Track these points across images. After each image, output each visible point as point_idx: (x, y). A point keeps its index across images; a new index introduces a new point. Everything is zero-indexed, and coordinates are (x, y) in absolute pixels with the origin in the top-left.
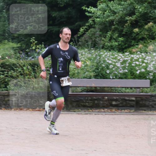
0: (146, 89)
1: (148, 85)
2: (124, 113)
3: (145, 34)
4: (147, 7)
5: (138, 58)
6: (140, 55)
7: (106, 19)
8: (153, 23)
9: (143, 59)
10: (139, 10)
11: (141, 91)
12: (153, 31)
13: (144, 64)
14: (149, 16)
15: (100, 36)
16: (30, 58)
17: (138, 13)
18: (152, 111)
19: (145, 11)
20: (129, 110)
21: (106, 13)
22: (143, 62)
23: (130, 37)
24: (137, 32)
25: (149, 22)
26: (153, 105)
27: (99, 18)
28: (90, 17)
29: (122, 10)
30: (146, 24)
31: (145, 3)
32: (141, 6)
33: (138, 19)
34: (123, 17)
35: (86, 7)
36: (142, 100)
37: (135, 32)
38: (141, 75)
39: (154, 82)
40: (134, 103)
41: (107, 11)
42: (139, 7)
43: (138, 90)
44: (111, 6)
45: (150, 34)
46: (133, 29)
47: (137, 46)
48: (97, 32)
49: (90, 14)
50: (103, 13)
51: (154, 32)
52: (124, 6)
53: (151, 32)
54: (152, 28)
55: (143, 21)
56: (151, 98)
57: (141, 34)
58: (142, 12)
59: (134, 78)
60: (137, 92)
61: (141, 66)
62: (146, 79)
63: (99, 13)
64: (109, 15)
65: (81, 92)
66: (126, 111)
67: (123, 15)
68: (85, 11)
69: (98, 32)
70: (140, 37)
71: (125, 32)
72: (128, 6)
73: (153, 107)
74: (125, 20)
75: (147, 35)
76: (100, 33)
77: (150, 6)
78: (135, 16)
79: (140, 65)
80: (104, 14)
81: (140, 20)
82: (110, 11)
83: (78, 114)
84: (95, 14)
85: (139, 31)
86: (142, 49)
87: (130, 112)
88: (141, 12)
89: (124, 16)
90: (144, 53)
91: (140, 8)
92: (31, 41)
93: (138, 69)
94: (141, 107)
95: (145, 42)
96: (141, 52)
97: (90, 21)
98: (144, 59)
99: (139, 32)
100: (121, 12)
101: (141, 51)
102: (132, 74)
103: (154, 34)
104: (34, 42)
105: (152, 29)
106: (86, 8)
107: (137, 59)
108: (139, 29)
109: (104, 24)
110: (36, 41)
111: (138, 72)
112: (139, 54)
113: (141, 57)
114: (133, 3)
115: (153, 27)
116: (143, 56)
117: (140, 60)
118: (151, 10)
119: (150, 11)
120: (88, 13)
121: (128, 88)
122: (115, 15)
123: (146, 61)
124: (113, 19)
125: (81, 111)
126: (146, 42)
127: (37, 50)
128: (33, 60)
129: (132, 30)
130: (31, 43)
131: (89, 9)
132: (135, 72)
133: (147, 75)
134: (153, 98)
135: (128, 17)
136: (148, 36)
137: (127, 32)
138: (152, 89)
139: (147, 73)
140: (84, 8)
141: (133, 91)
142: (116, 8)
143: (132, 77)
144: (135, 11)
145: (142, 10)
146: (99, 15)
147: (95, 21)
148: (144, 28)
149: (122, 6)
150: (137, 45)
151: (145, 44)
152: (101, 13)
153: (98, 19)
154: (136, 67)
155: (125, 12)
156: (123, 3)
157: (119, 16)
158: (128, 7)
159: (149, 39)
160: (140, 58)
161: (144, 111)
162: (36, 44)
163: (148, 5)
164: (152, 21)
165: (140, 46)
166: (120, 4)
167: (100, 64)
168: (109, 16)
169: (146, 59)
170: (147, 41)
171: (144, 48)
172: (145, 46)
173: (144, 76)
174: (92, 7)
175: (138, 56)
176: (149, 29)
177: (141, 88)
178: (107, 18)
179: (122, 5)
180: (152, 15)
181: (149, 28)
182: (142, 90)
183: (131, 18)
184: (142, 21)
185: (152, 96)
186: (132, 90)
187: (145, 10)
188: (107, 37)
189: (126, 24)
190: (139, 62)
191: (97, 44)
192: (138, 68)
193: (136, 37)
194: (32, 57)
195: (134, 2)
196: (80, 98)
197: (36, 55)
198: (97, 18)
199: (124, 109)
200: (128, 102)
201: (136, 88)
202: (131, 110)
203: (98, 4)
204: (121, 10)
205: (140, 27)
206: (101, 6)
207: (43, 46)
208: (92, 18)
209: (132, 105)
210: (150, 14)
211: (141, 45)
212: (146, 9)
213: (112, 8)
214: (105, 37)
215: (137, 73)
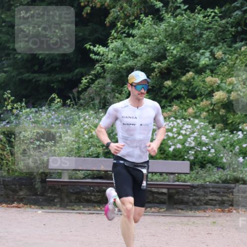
0: (183, 176)
1: (187, 170)
2: (149, 212)
3: (181, 89)
4: (185, 48)
5: (171, 126)
6: (175, 123)
7: (121, 65)
8: (193, 72)
9: (179, 129)
10: (172, 52)
11: (176, 179)
12: (194, 86)
13: (181, 137)
14: (187, 61)
15: (113, 90)
16: (4, 123)
17: (171, 57)
18: (193, 211)
19: (182, 55)
20: (158, 209)
21: (121, 55)
22: (179, 134)
23: (159, 94)
24: (170, 86)
25: (188, 71)
26: (195, 201)
27: (111, 63)
28: (98, 61)
29: (147, 51)
30: (184, 74)
31: (181, 42)
32: (176, 46)
33: (171, 66)
34: (148, 63)
35: (90, 45)
36: (178, 193)
37: (166, 85)
38: (177, 154)
39: (196, 165)
40: (165, 197)
41: (124, 53)
42: (172, 48)
43: (172, 176)
44: (129, 45)
45: (190, 90)
46: (164, 82)
47: (169, 108)
48: (108, 84)
49: (97, 57)
50: (117, 55)
51: (196, 87)
52: (149, 46)
53: (191, 87)
54: (192, 80)
55: (179, 69)
56: (192, 190)
57: (175, 89)
58: (178, 56)
59: (166, 159)
60: (170, 181)
61: (176, 140)
62: (183, 160)
63: (111, 55)
64: (127, 59)
65: (84, 178)
66: (153, 210)
67: (148, 59)
68: (90, 51)
69: (110, 85)
70: (174, 94)
71: (152, 86)
72: (156, 45)
73: (194, 204)
74: (151, 67)
75: (184, 91)
76: (113, 86)
77: (188, 47)
78: (166, 61)
79: (174, 138)
80: (119, 56)
81: (174, 67)
82: (127, 53)
83: (80, 213)
84: (105, 56)
85: (172, 85)
86: (177, 113)
87: (159, 212)
88: (176, 55)
89: (149, 61)
90: (181, 119)
91: (174, 49)
92: (5, 96)
93: (171, 144)
94: (175, 204)
95: (181, 103)
96: (176, 118)
97: (98, 67)
98: (181, 129)
99: (172, 87)
100: (145, 55)
101: (177, 116)
102: (162, 151)
103: (196, 90)
104: (9, 98)
105: (192, 83)
106: (92, 47)
107: (170, 128)
108: (172, 82)
109: (120, 72)
110: (12, 96)
111: (171, 149)
112: (173, 121)
113: (176, 126)
114: (163, 41)
115: (194, 78)
116: (178, 124)
117: (175, 130)
118: (190, 53)
119: (190, 55)
120: (95, 55)
121: (156, 173)
122: (136, 59)
123: (183, 132)
124: (133, 66)
125: (84, 209)
126: (184, 102)
127: (15, 111)
128: (8, 126)
129: (162, 83)
130: (5, 100)
131: (95, 49)
132: (166, 148)
133: (185, 154)
134: (194, 190)
135: (156, 62)
136: (186, 93)
137: (155, 86)
138: (193, 176)
139: (185, 151)
140: (88, 46)
141: (164, 178)
142: (137, 49)
143: (162, 156)
144: (166, 54)
145: (177, 52)
146: (111, 59)
147: (105, 67)
148: (180, 81)
149: (146, 46)
150: (170, 106)
151: (182, 106)
152: (115, 55)
153: (110, 65)
154: (169, 141)
155: (150, 54)
156: (148, 40)
157: (142, 61)
158: (155, 47)
159: (188, 97)
160: (174, 127)
161: (180, 211)
162: (13, 102)
163: (186, 45)
164: (193, 70)
165: (175, 108)
166: (142, 43)
167: (113, 135)
168: (126, 61)
169: (184, 128)
170: (186, 101)
171: (180, 111)
172: (182, 109)
173: (180, 156)
174: (101, 46)
175: (171, 124)
176: (188, 83)
177: (177, 175)
178: (124, 64)
179: (146, 44)
180: (192, 61)
181: (188, 80)
182: (178, 177)
183: (159, 64)
184: (177, 70)
185: (192, 187)
186: (162, 178)
187: (182, 52)
188: (124, 92)
189: (152, 74)
190: (173, 133)
191: (108, 103)
192: (171, 142)
193: (168, 94)
194: (7, 121)
195: (165, 40)
196: (82, 188)
197: (12, 118)
198: (108, 62)
199: (151, 207)
200: (156, 195)
201: (168, 175)
202: (161, 209)
203: (109, 41)
204: (144, 51)
205: (175, 78)
206: (114, 44)
207: (23, 104)
208: (101, 62)
209: (162, 200)
210: (190, 60)
211: (177, 107)
212: (183, 50)
213: (130, 47)
214: (120, 92)
215: (170, 151)
